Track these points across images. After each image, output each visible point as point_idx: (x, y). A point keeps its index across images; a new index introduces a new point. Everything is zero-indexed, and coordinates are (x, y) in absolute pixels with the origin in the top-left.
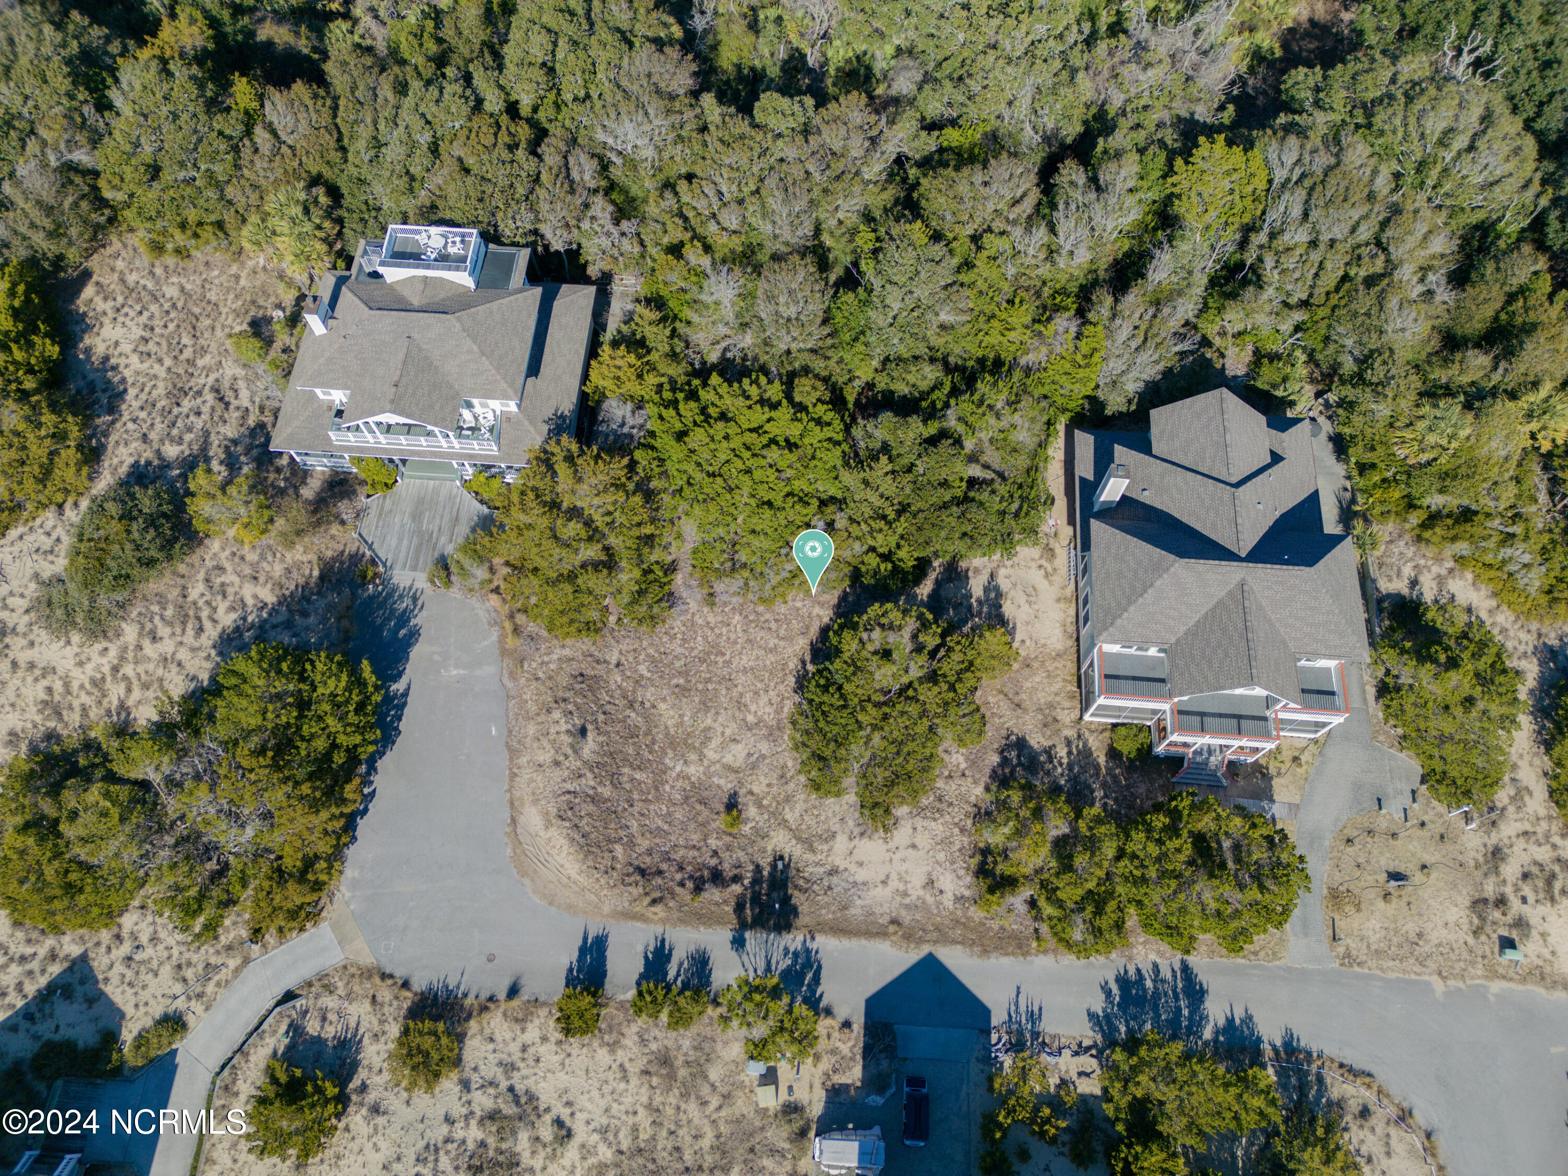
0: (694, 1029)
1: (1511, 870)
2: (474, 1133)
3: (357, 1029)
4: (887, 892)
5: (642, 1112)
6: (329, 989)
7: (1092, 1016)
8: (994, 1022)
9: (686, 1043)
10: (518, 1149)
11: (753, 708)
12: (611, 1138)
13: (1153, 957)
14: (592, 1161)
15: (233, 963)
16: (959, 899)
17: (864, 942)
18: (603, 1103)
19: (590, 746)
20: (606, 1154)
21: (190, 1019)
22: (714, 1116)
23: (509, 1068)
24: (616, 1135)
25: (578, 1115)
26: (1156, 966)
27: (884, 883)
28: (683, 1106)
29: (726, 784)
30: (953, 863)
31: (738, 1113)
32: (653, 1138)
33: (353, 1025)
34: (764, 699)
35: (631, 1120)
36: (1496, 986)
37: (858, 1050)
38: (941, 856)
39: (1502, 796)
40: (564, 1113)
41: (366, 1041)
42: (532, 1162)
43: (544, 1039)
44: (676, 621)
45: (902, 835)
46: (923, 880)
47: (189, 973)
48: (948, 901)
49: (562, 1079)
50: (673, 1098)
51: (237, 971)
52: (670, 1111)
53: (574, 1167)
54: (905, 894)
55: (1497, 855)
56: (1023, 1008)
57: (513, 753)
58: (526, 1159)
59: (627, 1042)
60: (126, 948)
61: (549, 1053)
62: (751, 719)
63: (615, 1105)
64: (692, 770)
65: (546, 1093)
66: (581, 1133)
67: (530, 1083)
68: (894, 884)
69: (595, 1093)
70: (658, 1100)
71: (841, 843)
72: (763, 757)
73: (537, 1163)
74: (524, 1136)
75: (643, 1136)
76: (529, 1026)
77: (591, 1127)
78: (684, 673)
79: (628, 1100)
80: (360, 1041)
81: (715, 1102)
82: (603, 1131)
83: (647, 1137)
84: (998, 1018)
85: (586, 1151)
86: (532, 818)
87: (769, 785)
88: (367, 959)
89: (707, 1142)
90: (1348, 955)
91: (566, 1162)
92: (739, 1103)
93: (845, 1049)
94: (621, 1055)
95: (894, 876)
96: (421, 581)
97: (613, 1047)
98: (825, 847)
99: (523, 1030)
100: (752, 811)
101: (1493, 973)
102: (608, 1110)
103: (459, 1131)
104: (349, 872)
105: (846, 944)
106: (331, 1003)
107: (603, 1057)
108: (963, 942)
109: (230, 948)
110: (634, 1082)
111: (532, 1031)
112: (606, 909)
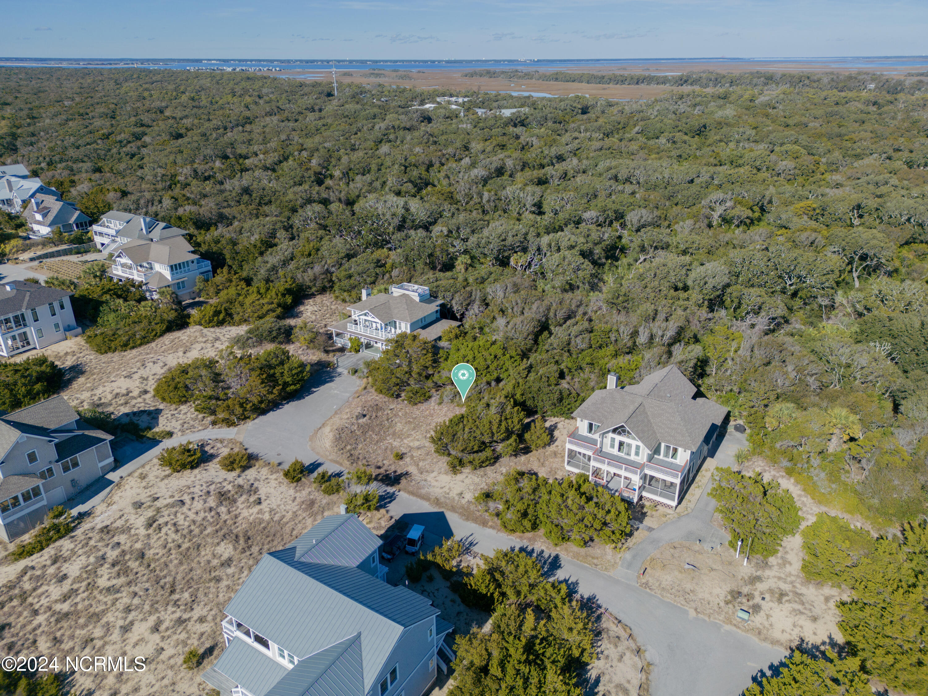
0: (330, 497)
1: (761, 587)
2: (230, 487)
3: (219, 454)
4: (441, 491)
5: (290, 513)
6: (222, 443)
8: (453, 539)
9: (324, 501)
10: (239, 499)
12: (273, 513)
14: (260, 516)
15: (200, 428)
16: (469, 501)
17: (419, 499)
18: (279, 503)
19: (362, 421)
20: (267, 517)
21: (174, 436)
23: (256, 480)
24: (275, 514)
25: (268, 501)
27: (442, 488)
28: (307, 518)
29: (404, 450)
30: (475, 491)
32: (288, 522)
33: (219, 452)
35: (284, 513)
36: (728, 627)
37: (388, 526)
38: (473, 488)
40: (264, 498)
43: (276, 479)
44: (423, 407)
45: (459, 477)
46: (459, 492)
47: (186, 426)
48: (464, 501)
49: (272, 491)
50: (305, 514)
51: (199, 430)
53: (253, 514)
54: (448, 494)
55: (757, 579)
56: (469, 540)
57: (336, 413)
58: (239, 503)
59: (303, 492)
60: (175, 412)
61: (273, 483)
63: (283, 506)
64: (395, 443)
65: (263, 491)
66: (264, 506)
67: (260, 486)
68: (446, 489)
69: (279, 499)
70: (299, 512)
71: (434, 474)
72: (425, 447)
73: (241, 506)
74: (244, 497)
75: (284, 520)
77: (270, 506)
78: (415, 418)
79: (288, 507)
80: (217, 456)
82: (272, 510)
84: (455, 538)
85: (260, 512)
86: (327, 429)
87: (420, 454)
88: (241, 439)
91: (251, 511)
93: (383, 524)
94: (298, 495)
95: (447, 487)
96: (345, 372)
97: (297, 491)
98: (426, 474)
99: (271, 475)
100: (407, 459)
102: (279, 506)
103: (225, 484)
104: (256, 421)
105: (411, 497)
106: (219, 445)
107: (292, 492)
108: (460, 514)
109: (202, 425)
110: (296, 503)
111: (274, 476)
112: (330, 458)
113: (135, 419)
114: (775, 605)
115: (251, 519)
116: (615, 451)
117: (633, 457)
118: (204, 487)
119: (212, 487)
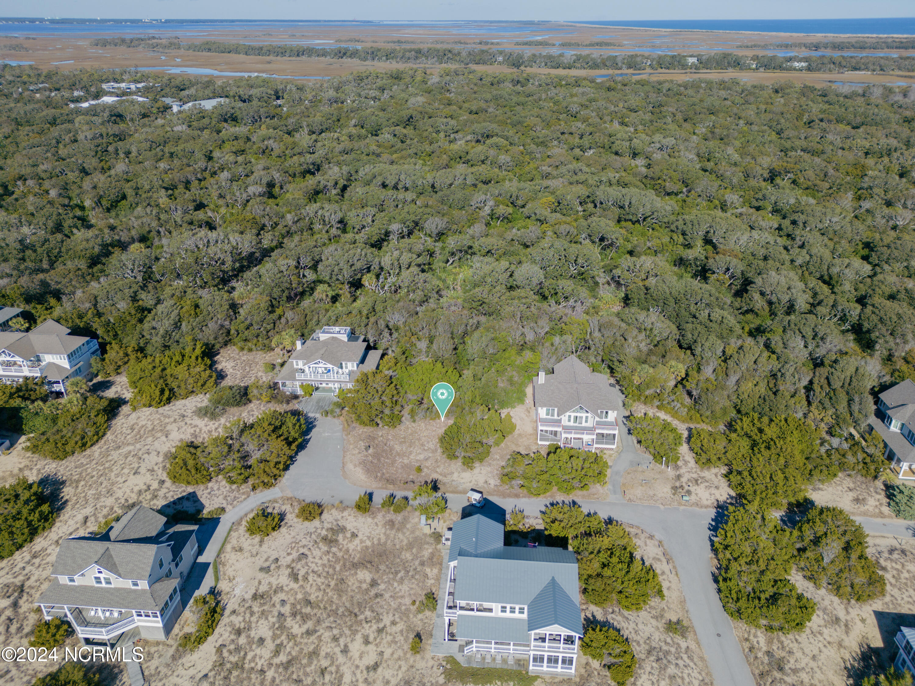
0: (402, 514)
1: (684, 480)
2: (324, 533)
4: (471, 483)
5: (382, 535)
6: (277, 502)
7: (541, 511)
8: (507, 513)
9: (399, 518)
10: (338, 538)
11: (427, 445)
12: (371, 540)
14: (364, 544)
15: (243, 497)
16: (496, 485)
18: (369, 531)
19: (371, 451)
20: (368, 543)
21: (227, 510)
22: (408, 536)
23: (336, 520)
24: (373, 539)
25: (360, 532)
26: (563, 500)
28: (397, 534)
29: (417, 465)
30: (493, 477)
31: (416, 536)
32: (385, 542)
33: (284, 510)
34: (430, 443)
35: (378, 536)
36: (682, 508)
38: (490, 476)
39: (680, 463)
40: (356, 531)
41: (288, 514)
42: (343, 542)
43: (349, 515)
44: (402, 427)
45: (476, 471)
46: (484, 481)
47: (229, 499)
48: (492, 486)
49: (355, 524)
50: (393, 532)
51: (245, 499)
52: (392, 536)
53: (358, 545)
54: (477, 483)
55: (679, 477)
56: (517, 509)
57: (344, 452)
58: (341, 541)
59: (379, 517)
60: (209, 490)
61: (351, 519)
62: (426, 448)
63: (373, 532)
64: (405, 461)
65: (349, 526)
66: (361, 537)
67: (344, 524)
68: (473, 482)
69: (367, 528)
70: (388, 532)
71: (456, 475)
72: (430, 457)
73: (345, 543)
74: (341, 535)
75: (382, 541)
76: (345, 512)
77: (365, 535)
78: (404, 438)
79: (377, 531)
80: (286, 514)
81: (408, 533)
82: (369, 538)
85: (362, 542)
86: (350, 466)
87: (432, 463)
88: (290, 495)
89: (404, 543)
90: (630, 499)
91: (355, 543)
93: (455, 518)
94: (376, 520)
95: (473, 480)
96: (318, 415)
97: (373, 518)
98: (450, 476)
99: (342, 513)
100: (425, 470)
101: (680, 504)
102: (370, 533)
103: (319, 531)
104: (286, 476)
105: (456, 495)
106: (277, 505)
107: (369, 520)
109: (243, 493)
110: (380, 527)
111: (346, 514)
112: (374, 486)
113: (179, 507)
114: (696, 487)
115: (359, 548)
116: (572, 424)
117: (584, 424)
118: (308, 539)
119: (313, 536)
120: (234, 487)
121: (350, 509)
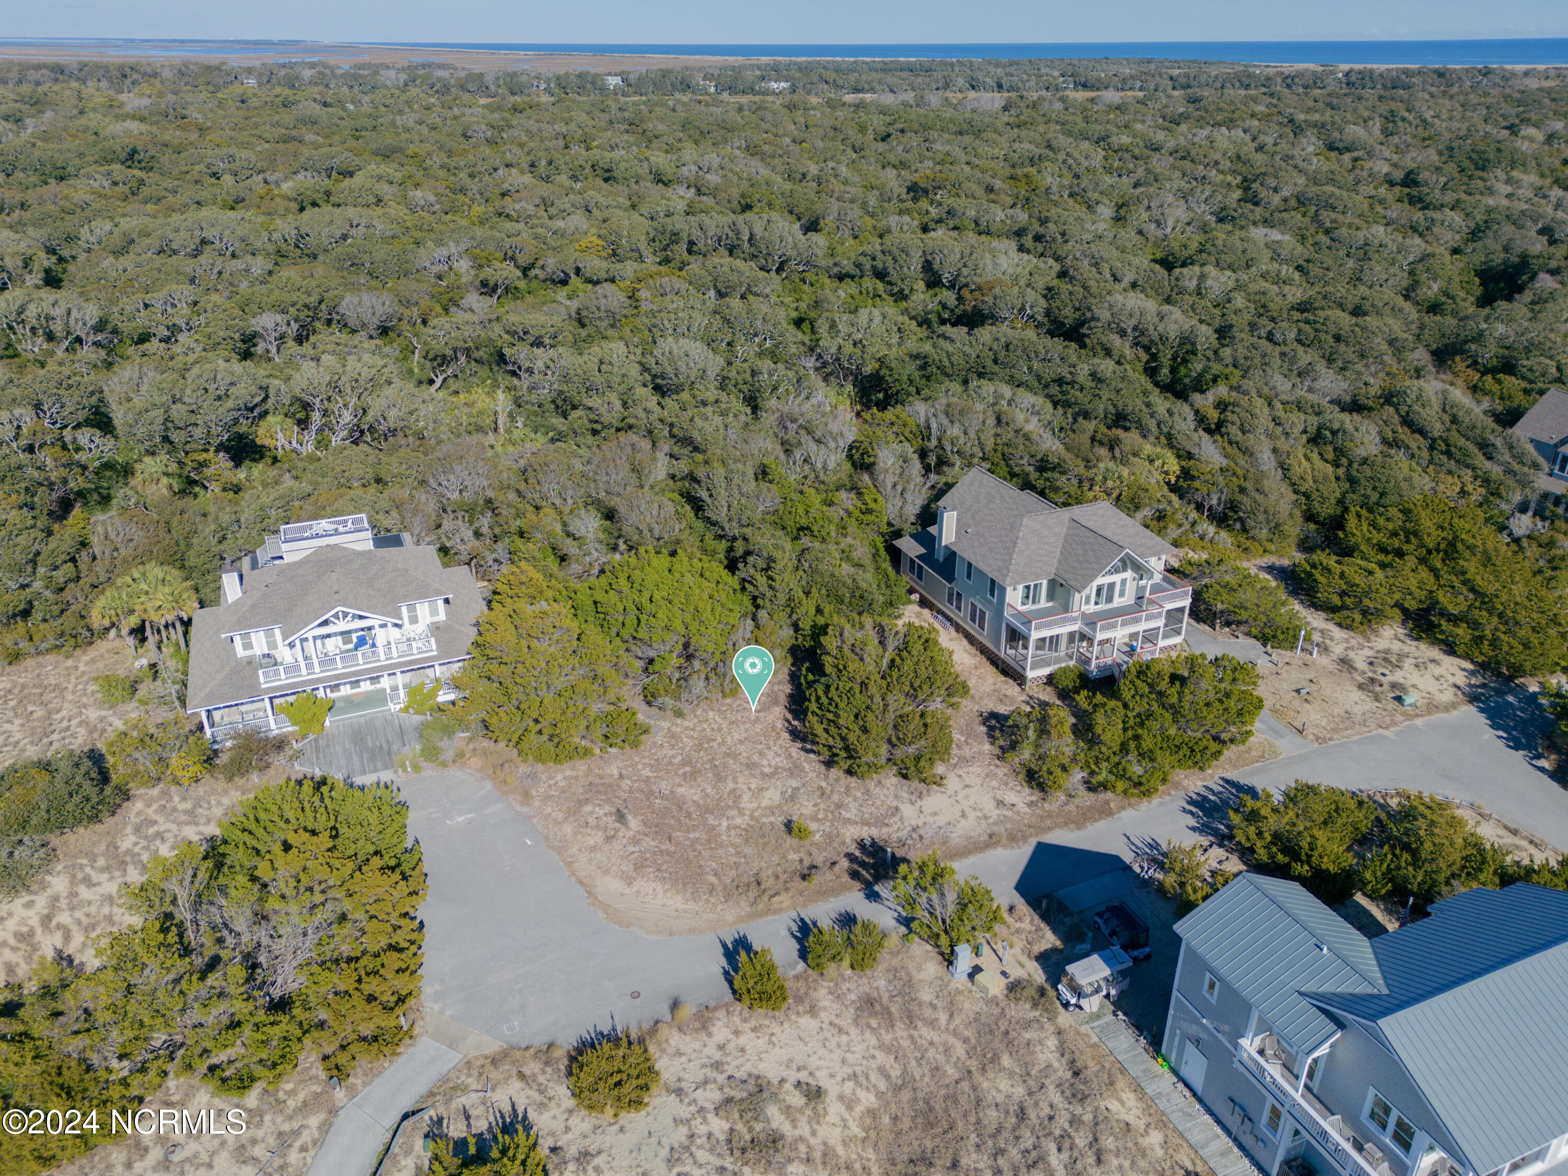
0: (881, 968)
1: (1361, 666)
2: (718, 1126)
3: (514, 1110)
4: (971, 821)
5: (879, 1054)
6: (460, 1090)
7: (1193, 829)
8: (1127, 861)
9: (882, 983)
10: (774, 1125)
11: (765, 762)
12: (865, 1083)
13: (1199, 783)
14: (859, 1109)
15: (314, 1121)
16: (1030, 804)
17: (980, 855)
18: (836, 1057)
19: (634, 823)
20: (868, 1099)
22: (952, 1027)
23: (717, 1066)
24: (867, 1078)
25: (818, 1073)
26: (1207, 787)
27: (963, 815)
28: (916, 1034)
29: (776, 819)
30: (1006, 784)
31: (972, 1015)
32: (904, 1072)
33: (507, 1109)
34: (770, 755)
35: (873, 1063)
36: (1418, 722)
37: (1037, 920)
38: (994, 783)
39: (1316, 637)
40: (803, 1076)
41: (532, 1115)
42: (797, 1133)
43: (737, 1033)
44: (656, 738)
46: (993, 803)
47: (258, 1151)
49: (780, 1054)
50: (900, 1031)
52: (905, 1043)
53: (843, 1120)
54: (986, 817)
55: (1345, 662)
56: (1140, 845)
57: (560, 851)
58: (789, 1131)
59: (824, 1003)
61: (751, 1041)
62: (767, 770)
63: (848, 1055)
64: (738, 821)
65: (770, 1069)
66: (832, 1088)
67: (748, 1067)
68: (972, 814)
69: (822, 1052)
70: (887, 1038)
72: (798, 789)
73: (804, 1131)
74: (773, 1112)
75: (895, 1074)
76: (714, 1030)
77: (839, 1078)
78: (686, 762)
79: (859, 1049)
80: (525, 1117)
81: (943, 1018)
82: (853, 1080)
83: (899, 1073)
84: (1127, 857)
85: (849, 1103)
86: (611, 885)
87: (815, 805)
89: (960, 1051)
90: (1317, 738)
91: (832, 1117)
92: (967, 1006)
93: (1026, 925)
94: (823, 1015)
95: (967, 810)
96: (391, 775)
97: (813, 1014)
98: (896, 819)
99: (710, 1035)
100: (813, 825)
101: (1408, 716)
102: (844, 1062)
103: (699, 1128)
106: (467, 1102)
107: (808, 1023)
108: (1057, 826)
109: (305, 1108)
110: (854, 1032)
111: (720, 1032)
112: (730, 918)
114: (1399, 673)
115: (855, 1129)
116: (1091, 607)
120: (252, 1098)
121: (721, 1014)
